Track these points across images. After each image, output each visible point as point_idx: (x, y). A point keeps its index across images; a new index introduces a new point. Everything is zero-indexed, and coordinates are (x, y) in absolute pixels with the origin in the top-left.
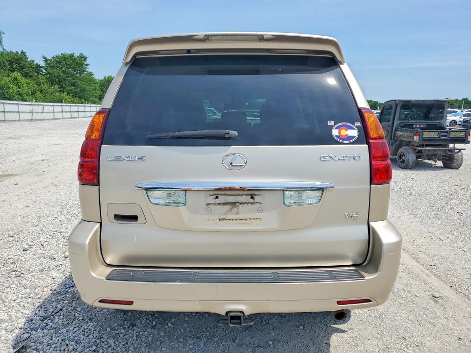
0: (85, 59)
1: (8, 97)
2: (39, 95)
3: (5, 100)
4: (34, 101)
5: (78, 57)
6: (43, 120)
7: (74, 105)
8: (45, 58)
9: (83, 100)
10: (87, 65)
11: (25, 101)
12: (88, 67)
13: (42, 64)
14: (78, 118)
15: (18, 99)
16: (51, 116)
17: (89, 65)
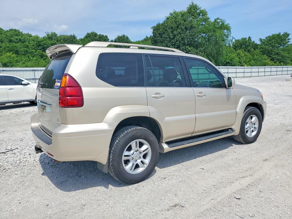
0: (288, 35)
1: (233, 64)
2: (253, 62)
3: (231, 66)
4: (246, 66)
5: (283, 35)
6: (251, 77)
7: (274, 67)
8: (261, 39)
9: (282, 64)
10: (289, 39)
11: (243, 66)
12: (290, 40)
13: (259, 43)
14: (277, 75)
15: (239, 65)
16: (256, 74)
17: (290, 39)
